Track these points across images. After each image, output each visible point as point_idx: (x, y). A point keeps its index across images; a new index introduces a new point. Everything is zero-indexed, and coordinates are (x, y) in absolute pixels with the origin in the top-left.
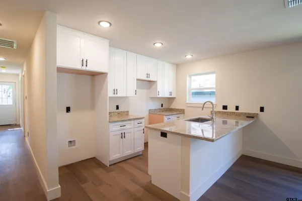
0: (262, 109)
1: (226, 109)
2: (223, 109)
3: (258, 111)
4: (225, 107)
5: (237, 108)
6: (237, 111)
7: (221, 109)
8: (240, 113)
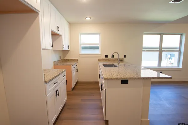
0: (125, 56)
1: (107, 57)
2: (105, 57)
3: (123, 57)
4: (106, 56)
5: (113, 56)
6: (113, 58)
7: (104, 58)
8: (115, 59)
